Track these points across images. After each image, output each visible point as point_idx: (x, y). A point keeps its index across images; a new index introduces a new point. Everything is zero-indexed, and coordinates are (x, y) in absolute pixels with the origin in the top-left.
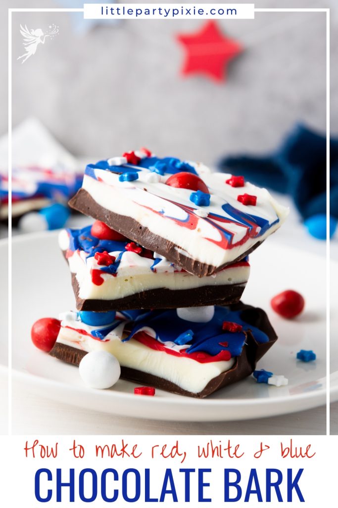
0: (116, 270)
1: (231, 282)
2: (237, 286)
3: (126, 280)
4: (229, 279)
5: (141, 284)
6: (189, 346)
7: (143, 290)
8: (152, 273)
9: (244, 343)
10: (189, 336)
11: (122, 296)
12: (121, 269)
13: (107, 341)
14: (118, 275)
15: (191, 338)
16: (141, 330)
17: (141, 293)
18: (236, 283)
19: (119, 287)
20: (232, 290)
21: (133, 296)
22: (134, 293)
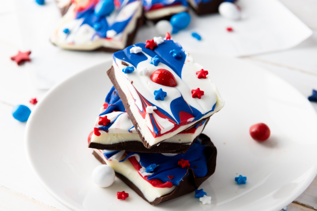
0: (107, 129)
1: (180, 142)
2: (184, 144)
3: (114, 135)
4: (180, 140)
5: (123, 138)
6: (151, 174)
7: (124, 141)
8: (129, 133)
9: (181, 179)
10: (152, 169)
11: (111, 143)
12: (111, 129)
13: (111, 160)
14: (109, 132)
15: (152, 170)
16: (132, 156)
17: (123, 143)
18: (183, 142)
19: (110, 139)
20: (181, 146)
21: (118, 144)
22: (118, 142)
